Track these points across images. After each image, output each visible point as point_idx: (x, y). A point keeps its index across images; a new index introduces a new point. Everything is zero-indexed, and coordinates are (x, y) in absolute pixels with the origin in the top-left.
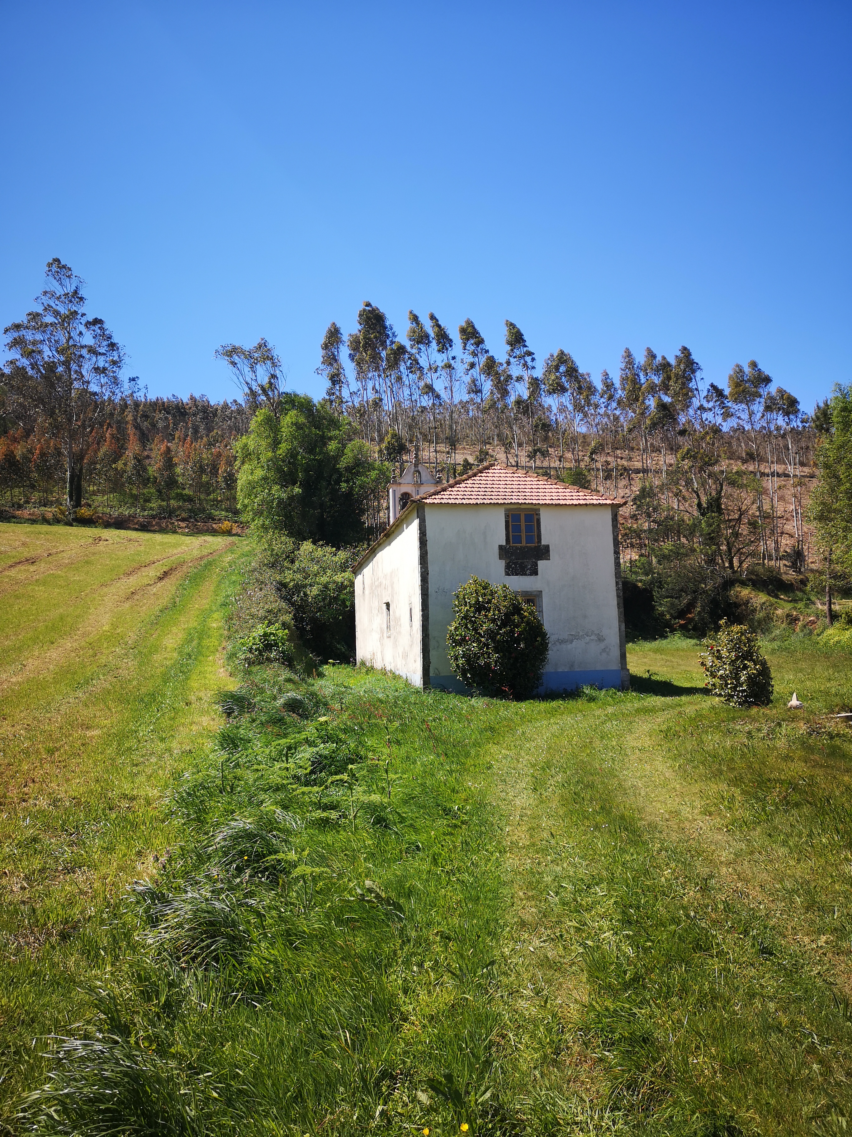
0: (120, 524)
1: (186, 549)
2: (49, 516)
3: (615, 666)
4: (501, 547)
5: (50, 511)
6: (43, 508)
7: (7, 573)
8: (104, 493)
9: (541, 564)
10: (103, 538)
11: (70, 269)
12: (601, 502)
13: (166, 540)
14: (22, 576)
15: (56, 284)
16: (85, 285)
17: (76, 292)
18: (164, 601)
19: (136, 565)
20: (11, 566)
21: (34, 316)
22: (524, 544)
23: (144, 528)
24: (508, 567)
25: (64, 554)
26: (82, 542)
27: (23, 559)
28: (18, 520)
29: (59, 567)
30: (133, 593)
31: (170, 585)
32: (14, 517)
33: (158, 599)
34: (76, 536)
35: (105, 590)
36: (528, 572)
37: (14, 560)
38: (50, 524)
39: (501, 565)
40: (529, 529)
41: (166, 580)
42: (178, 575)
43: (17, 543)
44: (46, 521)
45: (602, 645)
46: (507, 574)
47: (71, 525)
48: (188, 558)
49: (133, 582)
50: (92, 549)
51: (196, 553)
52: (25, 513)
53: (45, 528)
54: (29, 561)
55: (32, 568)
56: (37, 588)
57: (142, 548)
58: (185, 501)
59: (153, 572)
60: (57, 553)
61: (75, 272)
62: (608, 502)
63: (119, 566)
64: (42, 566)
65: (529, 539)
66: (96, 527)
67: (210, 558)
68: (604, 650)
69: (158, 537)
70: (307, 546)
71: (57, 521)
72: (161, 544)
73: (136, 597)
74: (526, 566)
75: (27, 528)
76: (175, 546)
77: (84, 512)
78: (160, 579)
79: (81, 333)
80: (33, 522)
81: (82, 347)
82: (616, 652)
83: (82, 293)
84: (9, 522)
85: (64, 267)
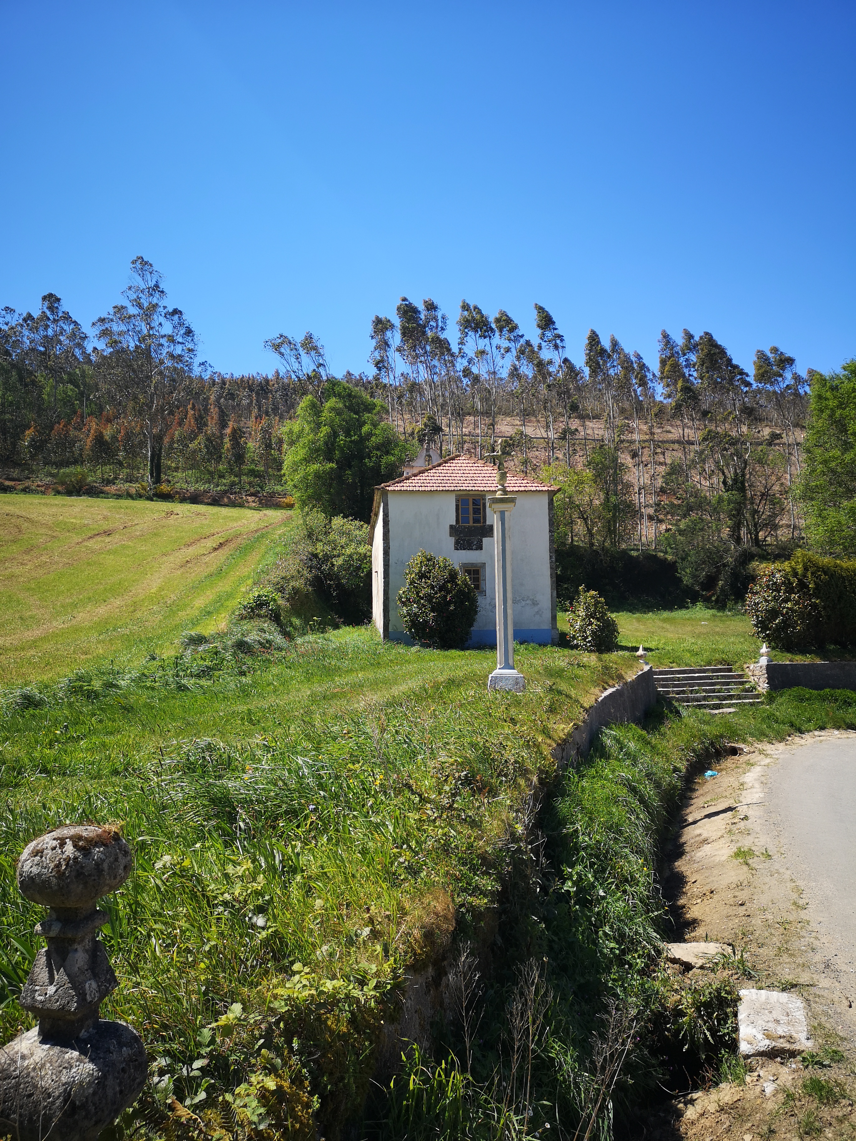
0: (195, 499)
1: (246, 522)
2: (133, 491)
3: (546, 626)
4: (451, 527)
5: (134, 488)
6: (128, 484)
7: (86, 544)
8: (184, 470)
9: (485, 540)
10: (175, 512)
11: (151, 265)
12: (541, 489)
13: (230, 514)
14: (97, 547)
15: (139, 279)
16: (163, 279)
17: (157, 286)
18: (212, 569)
19: (197, 537)
20: (91, 537)
21: (119, 309)
22: (471, 523)
23: (215, 502)
24: (457, 543)
25: (137, 527)
26: (156, 516)
27: (102, 532)
28: (104, 495)
29: (130, 538)
30: (187, 561)
31: (222, 554)
32: (102, 492)
33: (207, 567)
34: (152, 510)
35: (165, 558)
36: (474, 547)
37: (93, 532)
38: (133, 499)
39: (451, 541)
40: (476, 511)
41: (220, 550)
42: (232, 545)
43: (100, 517)
44: (130, 496)
45: (536, 609)
46: (456, 549)
47: (152, 500)
48: (244, 530)
49: (191, 551)
50: (164, 522)
51: (253, 526)
52: (112, 489)
53: (129, 502)
54: (108, 533)
55: (108, 539)
56: (107, 557)
57: (207, 522)
58: (256, 477)
59: (211, 543)
60: (132, 526)
61: (155, 268)
62: (546, 488)
63: (182, 538)
64: (116, 538)
65: (476, 521)
66: (173, 502)
67: (264, 531)
68: (537, 612)
69: (224, 511)
70: (338, 521)
71: (139, 496)
72: (225, 518)
73: (189, 565)
74: (473, 542)
75: (112, 502)
76: (236, 520)
77: (165, 488)
78: (215, 549)
79: (160, 324)
80: (119, 497)
81: (163, 337)
82: (548, 615)
83: (162, 286)
84: (98, 497)
85: (146, 263)
